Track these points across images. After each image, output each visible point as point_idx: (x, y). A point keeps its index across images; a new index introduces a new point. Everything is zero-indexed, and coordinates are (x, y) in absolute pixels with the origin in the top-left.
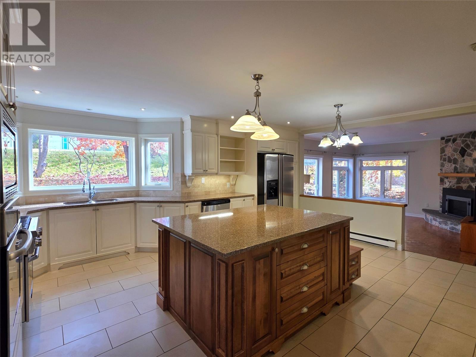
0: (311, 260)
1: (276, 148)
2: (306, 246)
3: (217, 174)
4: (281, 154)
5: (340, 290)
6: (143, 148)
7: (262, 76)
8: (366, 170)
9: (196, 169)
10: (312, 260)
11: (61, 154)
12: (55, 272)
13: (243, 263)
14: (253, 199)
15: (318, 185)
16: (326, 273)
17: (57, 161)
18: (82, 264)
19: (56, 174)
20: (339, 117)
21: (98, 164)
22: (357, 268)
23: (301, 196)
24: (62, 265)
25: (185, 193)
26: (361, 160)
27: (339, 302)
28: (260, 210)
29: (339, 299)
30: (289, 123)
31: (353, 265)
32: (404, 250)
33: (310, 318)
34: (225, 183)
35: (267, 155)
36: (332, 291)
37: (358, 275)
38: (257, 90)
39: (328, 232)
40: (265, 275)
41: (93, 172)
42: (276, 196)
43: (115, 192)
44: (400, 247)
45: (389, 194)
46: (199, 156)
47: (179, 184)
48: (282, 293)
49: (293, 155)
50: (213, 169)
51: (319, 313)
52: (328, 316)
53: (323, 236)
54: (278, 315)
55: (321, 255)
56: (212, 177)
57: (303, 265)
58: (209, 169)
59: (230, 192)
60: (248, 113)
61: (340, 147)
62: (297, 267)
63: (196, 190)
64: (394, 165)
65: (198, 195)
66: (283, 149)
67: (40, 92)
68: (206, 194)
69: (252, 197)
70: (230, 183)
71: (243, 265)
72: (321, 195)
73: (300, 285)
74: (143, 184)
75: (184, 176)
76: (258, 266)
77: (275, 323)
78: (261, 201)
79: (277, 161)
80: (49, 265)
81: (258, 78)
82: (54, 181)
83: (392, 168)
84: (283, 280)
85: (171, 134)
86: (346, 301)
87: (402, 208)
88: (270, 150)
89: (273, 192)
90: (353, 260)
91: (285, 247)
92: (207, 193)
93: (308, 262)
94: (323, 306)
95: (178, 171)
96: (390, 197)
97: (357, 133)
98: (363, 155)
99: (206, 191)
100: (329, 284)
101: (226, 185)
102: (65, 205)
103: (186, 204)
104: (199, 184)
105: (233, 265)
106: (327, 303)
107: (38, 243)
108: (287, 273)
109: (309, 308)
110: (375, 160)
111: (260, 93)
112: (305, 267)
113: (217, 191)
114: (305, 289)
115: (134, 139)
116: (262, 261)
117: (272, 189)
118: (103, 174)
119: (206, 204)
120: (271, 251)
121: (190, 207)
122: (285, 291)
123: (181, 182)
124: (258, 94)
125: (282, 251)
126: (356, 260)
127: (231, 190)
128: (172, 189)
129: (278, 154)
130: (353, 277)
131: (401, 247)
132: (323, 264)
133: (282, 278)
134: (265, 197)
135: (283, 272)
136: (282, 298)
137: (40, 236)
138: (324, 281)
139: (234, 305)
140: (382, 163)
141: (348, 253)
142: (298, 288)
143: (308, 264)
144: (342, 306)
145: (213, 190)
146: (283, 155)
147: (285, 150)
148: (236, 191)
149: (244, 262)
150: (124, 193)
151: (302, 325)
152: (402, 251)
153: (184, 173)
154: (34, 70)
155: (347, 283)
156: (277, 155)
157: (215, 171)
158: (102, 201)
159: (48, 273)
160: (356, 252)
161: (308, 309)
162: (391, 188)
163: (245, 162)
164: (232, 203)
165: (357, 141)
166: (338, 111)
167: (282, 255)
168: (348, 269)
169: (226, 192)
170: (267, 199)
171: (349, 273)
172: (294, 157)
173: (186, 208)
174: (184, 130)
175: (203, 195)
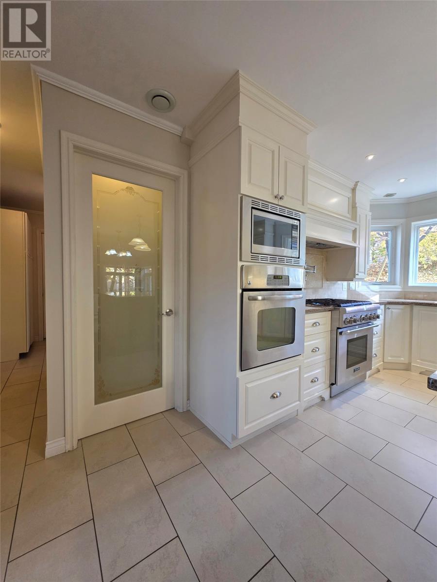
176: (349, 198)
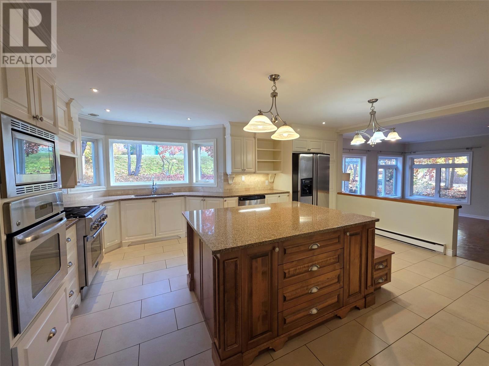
0: (322, 262)
1: (312, 148)
2: (315, 247)
3: (255, 173)
4: (315, 154)
5: (361, 294)
6: (194, 152)
7: (278, 76)
8: (419, 168)
9: (235, 169)
10: (324, 261)
11: (153, 159)
12: (125, 248)
13: (237, 261)
14: (288, 196)
15: (361, 183)
16: (342, 275)
17: (149, 164)
18: (145, 244)
19: (149, 173)
20: (373, 113)
21: (177, 166)
22: (385, 272)
23: (338, 193)
24: (131, 243)
25: (228, 189)
26: (412, 158)
27: (359, 307)
28: (295, 205)
29: (361, 303)
30: (324, 123)
31: (380, 269)
32: (456, 256)
33: (320, 320)
34: (264, 181)
35: (301, 155)
36: (350, 294)
37: (387, 279)
38: (274, 90)
39: (345, 233)
40: (264, 273)
41: (174, 172)
42: (311, 193)
43: (172, 187)
44: (450, 252)
45: (448, 194)
46: (238, 158)
47: (222, 182)
48: (284, 293)
49: (329, 155)
50: (251, 168)
51: (333, 315)
52: (344, 320)
53: (339, 237)
54: (280, 313)
55: (336, 256)
56: (251, 175)
57: (312, 266)
58: (247, 168)
59: (268, 189)
60: (261, 113)
61: (374, 145)
62: (304, 267)
63: (237, 187)
64: (456, 162)
65: (238, 191)
66: (320, 149)
67: (111, 110)
68: (246, 191)
69: (288, 194)
70: (269, 181)
71: (236, 262)
72: (363, 193)
73: (308, 286)
74: (194, 181)
75: (226, 174)
76: (254, 264)
77: (277, 321)
78: (295, 198)
79: (312, 161)
80: (121, 242)
81: (274, 78)
82: (146, 179)
83: (455, 166)
84: (285, 280)
85: (216, 139)
86: (369, 306)
87: (453, 209)
88: (306, 150)
89: (308, 190)
90: (381, 263)
91: (290, 247)
92: (248, 189)
93: (318, 263)
94: (339, 309)
95: (221, 171)
96: (450, 196)
97: (394, 129)
98: (414, 152)
99: (246, 187)
100: (346, 287)
101: (264, 182)
102: (134, 197)
103: (225, 199)
104: (239, 181)
105: (224, 262)
106: (343, 307)
107: (94, 227)
108: (291, 273)
109: (320, 310)
110: (429, 158)
111: (277, 93)
112: (315, 269)
113: (256, 188)
114: (315, 290)
115: (187, 144)
116: (260, 260)
117: (307, 187)
118: (181, 173)
119: (242, 199)
120: (271, 250)
121: (228, 202)
122: (289, 291)
123: (223, 180)
124: (274, 95)
125: (285, 250)
126: (385, 264)
127: (269, 188)
128: (216, 186)
129: (313, 153)
130: (381, 281)
131: (452, 252)
132: (337, 266)
133: (285, 277)
134: (299, 194)
135: (286, 271)
136: (285, 298)
137: (105, 219)
138: (339, 283)
139: (226, 301)
140: (441, 161)
141: (373, 256)
142: (305, 288)
143: (319, 265)
144: (363, 311)
145: (252, 187)
146: (319, 155)
147: (321, 150)
148: (274, 189)
149: (236, 259)
150: (179, 188)
151: (310, 326)
152: (453, 256)
153: (226, 172)
154: (95, 92)
155: (369, 288)
156: (311, 155)
157: (253, 170)
158: (162, 194)
159: (121, 248)
160: (385, 256)
161: (318, 311)
162: (452, 186)
163: (282, 162)
164: (267, 199)
165: (394, 137)
166: (372, 106)
167: (285, 255)
168: (372, 273)
169: (264, 189)
170: (301, 196)
171: (373, 277)
172: (330, 156)
173: (225, 202)
174: (226, 134)
175: (243, 191)
176: (64, 111)
